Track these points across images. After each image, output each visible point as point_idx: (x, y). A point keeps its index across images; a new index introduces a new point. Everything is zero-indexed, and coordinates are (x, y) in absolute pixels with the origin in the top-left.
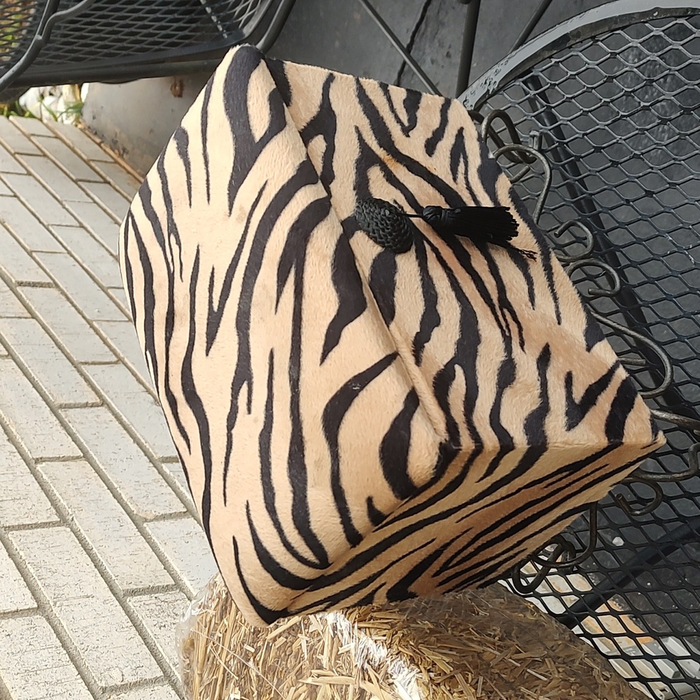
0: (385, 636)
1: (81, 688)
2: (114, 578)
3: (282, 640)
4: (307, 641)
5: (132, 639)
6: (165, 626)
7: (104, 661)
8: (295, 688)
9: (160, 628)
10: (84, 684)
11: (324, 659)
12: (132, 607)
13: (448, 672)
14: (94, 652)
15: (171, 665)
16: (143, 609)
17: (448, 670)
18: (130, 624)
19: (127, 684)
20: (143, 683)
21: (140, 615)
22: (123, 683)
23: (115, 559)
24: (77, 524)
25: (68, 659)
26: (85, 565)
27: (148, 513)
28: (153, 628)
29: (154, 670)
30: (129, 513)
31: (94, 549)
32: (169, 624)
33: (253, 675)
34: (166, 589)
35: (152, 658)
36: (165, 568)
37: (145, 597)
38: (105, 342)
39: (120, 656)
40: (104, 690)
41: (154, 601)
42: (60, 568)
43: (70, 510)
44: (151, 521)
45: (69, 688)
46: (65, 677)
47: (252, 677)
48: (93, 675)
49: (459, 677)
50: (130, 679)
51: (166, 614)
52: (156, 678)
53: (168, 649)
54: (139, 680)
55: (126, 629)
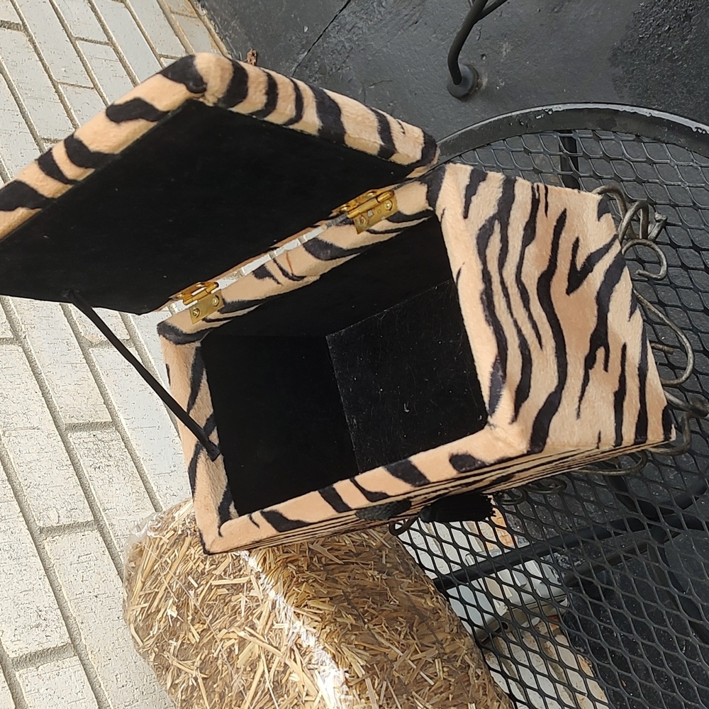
0: (314, 628)
1: (22, 527)
2: (58, 409)
3: (224, 591)
4: (246, 602)
5: (69, 479)
6: (99, 467)
7: (43, 500)
8: (226, 631)
9: (95, 469)
10: (24, 522)
11: (260, 624)
12: (73, 444)
13: (360, 676)
14: (36, 490)
15: (101, 509)
16: (82, 447)
17: (361, 673)
18: (69, 462)
19: (61, 526)
20: (76, 526)
21: (79, 453)
22: (58, 525)
23: (61, 388)
24: (29, 343)
25: (13, 495)
26: (33, 392)
27: (94, 336)
28: (89, 469)
29: (86, 513)
30: (77, 335)
31: (43, 374)
32: (103, 465)
33: (192, 603)
34: (104, 426)
35: (86, 501)
36: (104, 403)
37: (85, 434)
38: (69, 115)
39: (58, 496)
40: (41, 530)
41: (93, 439)
42: (11, 394)
43: (23, 326)
44: (96, 346)
45: (12, 526)
46: (9, 514)
47: (190, 604)
48: (33, 514)
49: (368, 681)
50: (64, 521)
51: (101, 454)
52: (88, 522)
53: (100, 492)
54: (72, 522)
55: (65, 468)
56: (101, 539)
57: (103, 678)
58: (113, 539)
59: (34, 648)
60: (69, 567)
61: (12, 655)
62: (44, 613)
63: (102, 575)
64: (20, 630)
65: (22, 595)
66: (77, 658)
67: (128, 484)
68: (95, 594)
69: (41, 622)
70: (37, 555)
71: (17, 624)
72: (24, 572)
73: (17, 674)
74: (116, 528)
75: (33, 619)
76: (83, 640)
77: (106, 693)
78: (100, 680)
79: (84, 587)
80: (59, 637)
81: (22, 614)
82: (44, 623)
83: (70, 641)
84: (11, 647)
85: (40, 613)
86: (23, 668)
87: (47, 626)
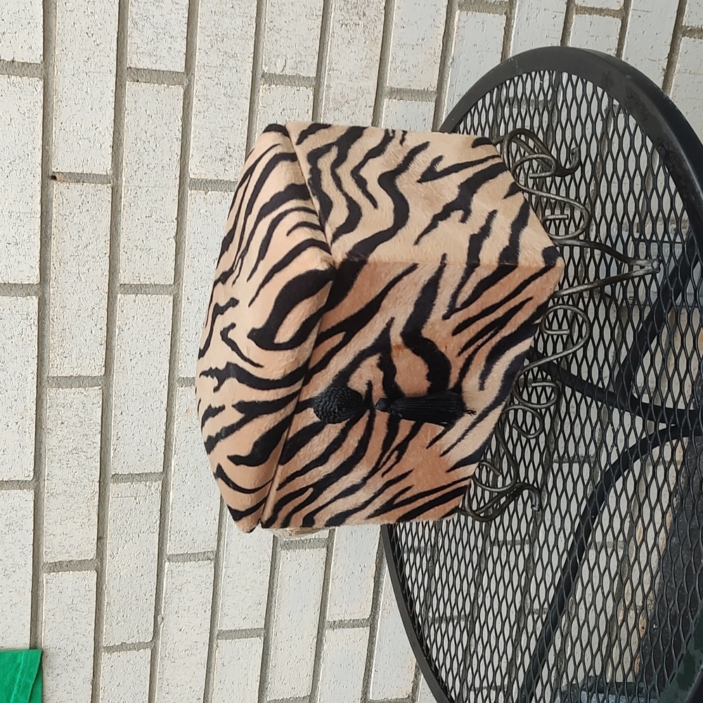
1: (248, 68)
5: (313, 30)
6: (347, 25)
7: (278, 46)
9: (342, 25)
10: (252, 64)
14: (276, 34)
15: (327, 69)
18: (321, 12)
19: (283, 75)
20: (296, 79)
21: (335, 4)
22: (281, 74)
25: (254, 34)
28: (336, 24)
29: (311, 69)
32: (352, 23)
35: (317, 56)
39: (294, 45)
40: (264, 75)
45: (240, 64)
46: (242, 52)
48: (263, 58)
50: (288, 72)
51: (356, 10)
52: (309, 78)
53: (335, 50)
54: (295, 74)
55: (315, 17)
56: (311, 98)
59: (211, 177)
60: (271, 116)
61: (192, 176)
62: (231, 150)
64: (206, 159)
65: (221, 130)
67: (365, 49)
70: (249, 98)
71: (206, 153)
72: (231, 110)
73: (189, 192)
74: (332, 91)
75: (220, 153)
81: (213, 146)
82: (228, 158)
84: (194, 171)
85: (228, 149)
86: (196, 189)
87: (229, 161)
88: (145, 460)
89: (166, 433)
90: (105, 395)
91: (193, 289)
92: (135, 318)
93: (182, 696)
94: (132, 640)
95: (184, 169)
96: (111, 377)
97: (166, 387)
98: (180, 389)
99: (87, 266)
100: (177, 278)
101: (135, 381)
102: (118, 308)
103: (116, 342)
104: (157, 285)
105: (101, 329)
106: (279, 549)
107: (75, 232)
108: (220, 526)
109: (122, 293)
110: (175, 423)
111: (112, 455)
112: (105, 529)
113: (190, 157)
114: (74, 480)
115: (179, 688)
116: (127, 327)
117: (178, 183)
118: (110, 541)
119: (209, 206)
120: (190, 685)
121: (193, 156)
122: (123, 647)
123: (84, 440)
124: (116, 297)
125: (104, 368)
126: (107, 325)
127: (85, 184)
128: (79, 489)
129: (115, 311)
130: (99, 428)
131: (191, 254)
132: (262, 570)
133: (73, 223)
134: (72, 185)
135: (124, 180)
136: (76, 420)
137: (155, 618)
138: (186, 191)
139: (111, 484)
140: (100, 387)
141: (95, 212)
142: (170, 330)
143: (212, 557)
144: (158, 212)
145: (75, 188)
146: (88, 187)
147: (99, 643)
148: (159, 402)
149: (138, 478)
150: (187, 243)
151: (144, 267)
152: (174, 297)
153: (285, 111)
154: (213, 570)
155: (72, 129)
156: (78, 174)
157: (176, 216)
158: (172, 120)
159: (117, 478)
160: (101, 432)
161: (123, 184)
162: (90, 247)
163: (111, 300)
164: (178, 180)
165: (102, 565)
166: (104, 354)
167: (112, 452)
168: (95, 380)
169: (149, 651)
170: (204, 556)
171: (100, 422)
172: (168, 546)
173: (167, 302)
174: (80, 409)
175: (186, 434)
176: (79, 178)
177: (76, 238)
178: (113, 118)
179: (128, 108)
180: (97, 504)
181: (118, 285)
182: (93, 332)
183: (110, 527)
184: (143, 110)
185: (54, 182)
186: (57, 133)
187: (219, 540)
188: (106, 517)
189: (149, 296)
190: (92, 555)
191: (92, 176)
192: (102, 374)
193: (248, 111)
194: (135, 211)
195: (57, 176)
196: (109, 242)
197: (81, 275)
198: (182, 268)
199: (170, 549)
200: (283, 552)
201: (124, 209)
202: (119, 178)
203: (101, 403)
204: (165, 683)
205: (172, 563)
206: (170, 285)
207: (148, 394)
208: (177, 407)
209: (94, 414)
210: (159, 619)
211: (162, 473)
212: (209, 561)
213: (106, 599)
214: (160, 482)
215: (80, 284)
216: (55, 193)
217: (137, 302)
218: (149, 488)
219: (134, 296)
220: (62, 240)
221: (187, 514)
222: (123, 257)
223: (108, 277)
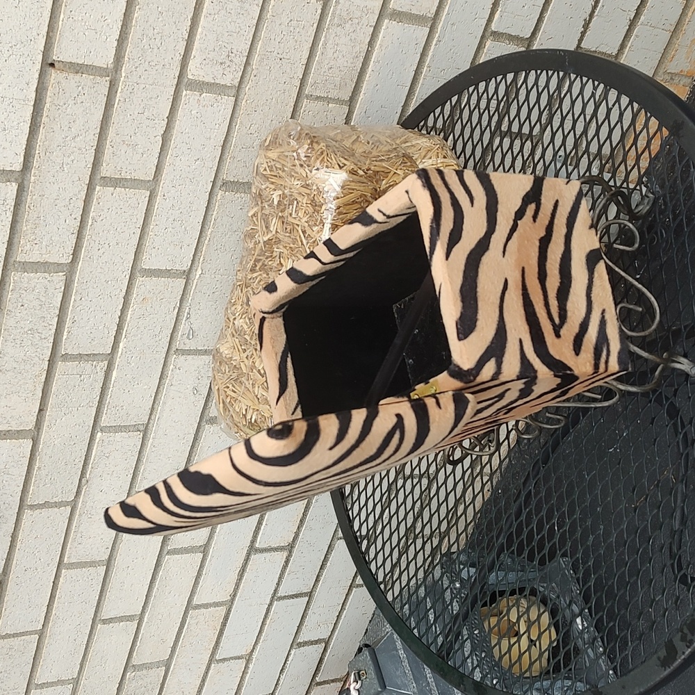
56: (319, 11)
57: (241, 123)
58: (330, 15)
59: (209, 79)
60: (277, 26)
61: (190, 77)
62: (233, 55)
63: (298, 43)
64: (207, 61)
65: (227, 34)
66: (233, 99)
68: (282, 57)
69: (227, 61)
70: (260, 5)
71: (208, 56)
72: (241, 16)
73: (184, 92)
74: (339, 7)
75: (222, 57)
76: (247, 88)
77: (236, 133)
78: (238, 122)
79: (277, 47)
80: (231, 79)
81: (217, 49)
82: (228, 63)
83: (237, 85)
84: (193, 71)
85: (230, 54)
86: (191, 90)
87: (229, 66)
88: (95, 343)
89: (120, 317)
90: (68, 281)
91: (170, 186)
92: (110, 210)
93: (93, 546)
94: (56, 500)
95: (183, 68)
96: (76, 264)
97: (128, 277)
98: (141, 279)
99: (72, 157)
100: (156, 175)
101: (99, 270)
102: (95, 199)
103: (88, 232)
104: (137, 179)
105: (75, 219)
106: (203, 423)
107: (66, 123)
108: (154, 402)
109: (101, 186)
110: (130, 310)
111: (65, 337)
112: (47, 403)
113: (192, 57)
114: (24, 358)
115: (91, 540)
116: (101, 219)
117: (176, 83)
118: (48, 413)
119: (201, 108)
120: (102, 537)
121: (195, 57)
122: (46, 505)
123: (41, 322)
124: (95, 189)
125: (72, 256)
126: (81, 215)
127: (84, 75)
128: (28, 367)
129: (91, 201)
130: (57, 312)
131: (175, 153)
132: (185, 441)
133: (65, 114)
134: (71, 75)
135: (123, 75)
136: (36, 303)
137: (80, 480)
138: (181, 91)
139: (60, 363)
140: (64, 273)
141: (89, 104)
142: (142, 224)
143: (142, 428)
144: (151, 110)
145: (74, 79)
146: (86, 79)
147: (23, 501)
148: (119, 290)
149: (86, 358)
150: (173, 141)
151: (127, 162)
152: (151, 192)
153: (292, 22)
154: (141, 440)
155: (80, 18)
156: (78, 64)
157: (167, 115)
158: (182, 19)
159: (66, 357)
160: (59, 315)
161: (122, 79)
162: (78, 139)
163: (89, 191)
164: (176, 80)
165: (38, 434)
166: (74, 243)
167: (65, 333)
168: (60, 267)
169: (69, 509)
170: (135, 428)
171: (59, 306)
172: (103, 419)
173: (143, 197)
174: (42, 293)
175: (138, 320)
176: (77, 68)
177: (66, 129)
178: (124, 11)
179: (141, 3)
180: (43, 380)
181: (99, 177)
182: (67, 221)
183: (52, 401)
184: (155, 6)
185: (53, 71)
186: (65, 21)
187: (151, 414)
188: (49, 391)
189: (127, 190)
190: (31, 426)
191: (91, 67)
192: (70, 261)
193: (257, 18)
194: (129, 107)
195: (56, 64)
196: (97, 136)
197: (64, 166)
198: (163, 165)
199: (104, 421)
200: (206, 426)
201: (118, 104)
202: (119, 72)
203: (63, 288)
204: (79, 535)
205: (104, 434)
206: (150, 181)
207: (110, 282)
208: (135, 296)
209: (55, 299)
210: (84, 481)
211: (109, 354)
212: (139, 433)
213: (37, 464)
214: (106, 363)
215: (62, 174)
216: (52, 81)
217: (114, 195)
218: (95, 367)
219: (112, 189)
220: (52, 130)
221: (126, 391)
222: (108, 151)
223: (90, 169)
